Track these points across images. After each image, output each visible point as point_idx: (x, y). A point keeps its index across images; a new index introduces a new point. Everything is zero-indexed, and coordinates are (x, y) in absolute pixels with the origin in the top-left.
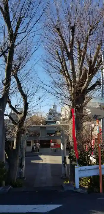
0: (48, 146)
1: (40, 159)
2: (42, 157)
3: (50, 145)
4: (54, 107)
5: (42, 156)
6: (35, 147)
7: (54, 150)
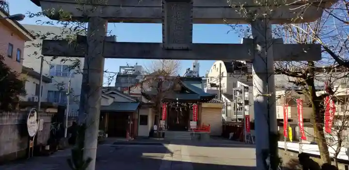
0: (184, 127)
1: (166, 151)
2: (170, 147)
3: (188, 126)
4: (194, 66)
5: (170, 145)
6: (155, 128)
7: (197, 136)
